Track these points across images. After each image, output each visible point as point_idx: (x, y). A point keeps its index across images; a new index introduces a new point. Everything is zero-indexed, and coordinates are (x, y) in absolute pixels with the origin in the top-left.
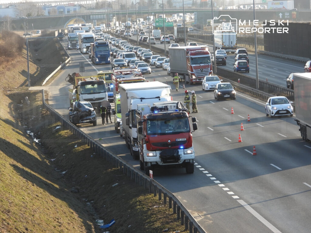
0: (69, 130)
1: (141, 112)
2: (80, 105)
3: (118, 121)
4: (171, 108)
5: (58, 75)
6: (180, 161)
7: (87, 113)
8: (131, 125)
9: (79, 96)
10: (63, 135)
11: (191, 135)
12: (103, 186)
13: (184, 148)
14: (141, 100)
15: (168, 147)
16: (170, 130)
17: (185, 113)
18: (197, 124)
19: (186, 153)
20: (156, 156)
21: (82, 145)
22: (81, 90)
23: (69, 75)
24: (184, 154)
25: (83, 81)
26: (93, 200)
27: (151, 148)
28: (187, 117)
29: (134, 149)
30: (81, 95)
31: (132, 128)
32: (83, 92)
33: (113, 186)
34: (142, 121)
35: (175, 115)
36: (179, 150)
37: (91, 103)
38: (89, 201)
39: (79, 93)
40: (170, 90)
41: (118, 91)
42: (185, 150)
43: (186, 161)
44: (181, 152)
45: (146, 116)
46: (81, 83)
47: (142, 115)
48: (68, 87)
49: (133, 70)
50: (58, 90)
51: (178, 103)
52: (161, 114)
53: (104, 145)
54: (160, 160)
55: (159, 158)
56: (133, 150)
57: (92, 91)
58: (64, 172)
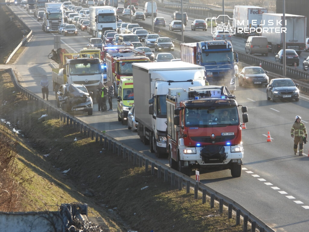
0: (60, 119)
1: (176, 98)
2: (72, 89)
3: (124, 110)
4: (214, 94)
5: (22, 51)
6: (226, 160)
7: (81, 99)
8: (155, 115)
9: (67, 77)
10: (53, 126)
11: (240, 129)
12: (127, 189)
13: (231, 145)
14: (168, 83)
15: (211, 142)
16: (214, 121)
17: (233, 100)
18: (247, 114)
19: (233, 151)
20: (196, 154)
21: (84, 138)
22: (70, 70)
23: (53, 51)
24: (231, 152)
25: (72, 59)
26: (116, 206)
27: (190, 143)
28: (236, 105)
29: (158, 145)
30: (70, 77)
31: (157, 118)
32: (72, 73)
33: (142, 189)
34: (179, 109)
35: (221, 102)
36: (225, 147)
37: (86, 86)
38: (112, 207)
39: (67, 74)
40: (204, 72)
41: (114, 73)
42: (232, 147)
43: (233, 161)
44: (227, 150)
45: (185, 103)
46: (71, 61)
47: (178, 102)
48: (40, 66)
49: (128, 47)
50: (28, 71)
51: (222, 88)
52: (204, 101)
53: (118, 139)
54: (201, 159)
55: (200, 156)
56: (156, 146)
57: (84, 72)
58: (66, 171)
